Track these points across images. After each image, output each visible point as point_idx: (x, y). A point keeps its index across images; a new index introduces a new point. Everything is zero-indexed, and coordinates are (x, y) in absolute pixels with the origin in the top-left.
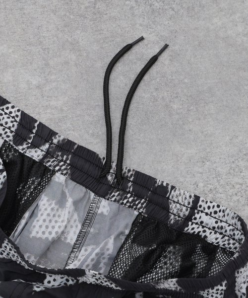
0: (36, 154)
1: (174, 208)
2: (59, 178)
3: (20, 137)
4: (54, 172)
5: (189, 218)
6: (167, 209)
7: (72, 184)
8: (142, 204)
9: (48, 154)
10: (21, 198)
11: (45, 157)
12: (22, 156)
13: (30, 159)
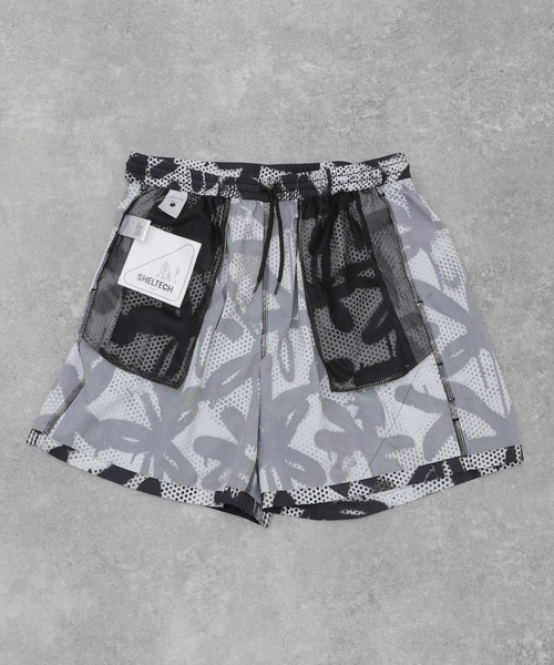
0: (213, 192)
1: (317, 184)
2: (235, 201)
3: (197, 186)
4: (230, 199)
5: (330, 185)
6: (314, 188)
7: (245, 202)
8: (297, 194)
9: (220, 189)
10: (218, 223)
11: (219, 192)
12: (204, 197)
13: (210, 197)
